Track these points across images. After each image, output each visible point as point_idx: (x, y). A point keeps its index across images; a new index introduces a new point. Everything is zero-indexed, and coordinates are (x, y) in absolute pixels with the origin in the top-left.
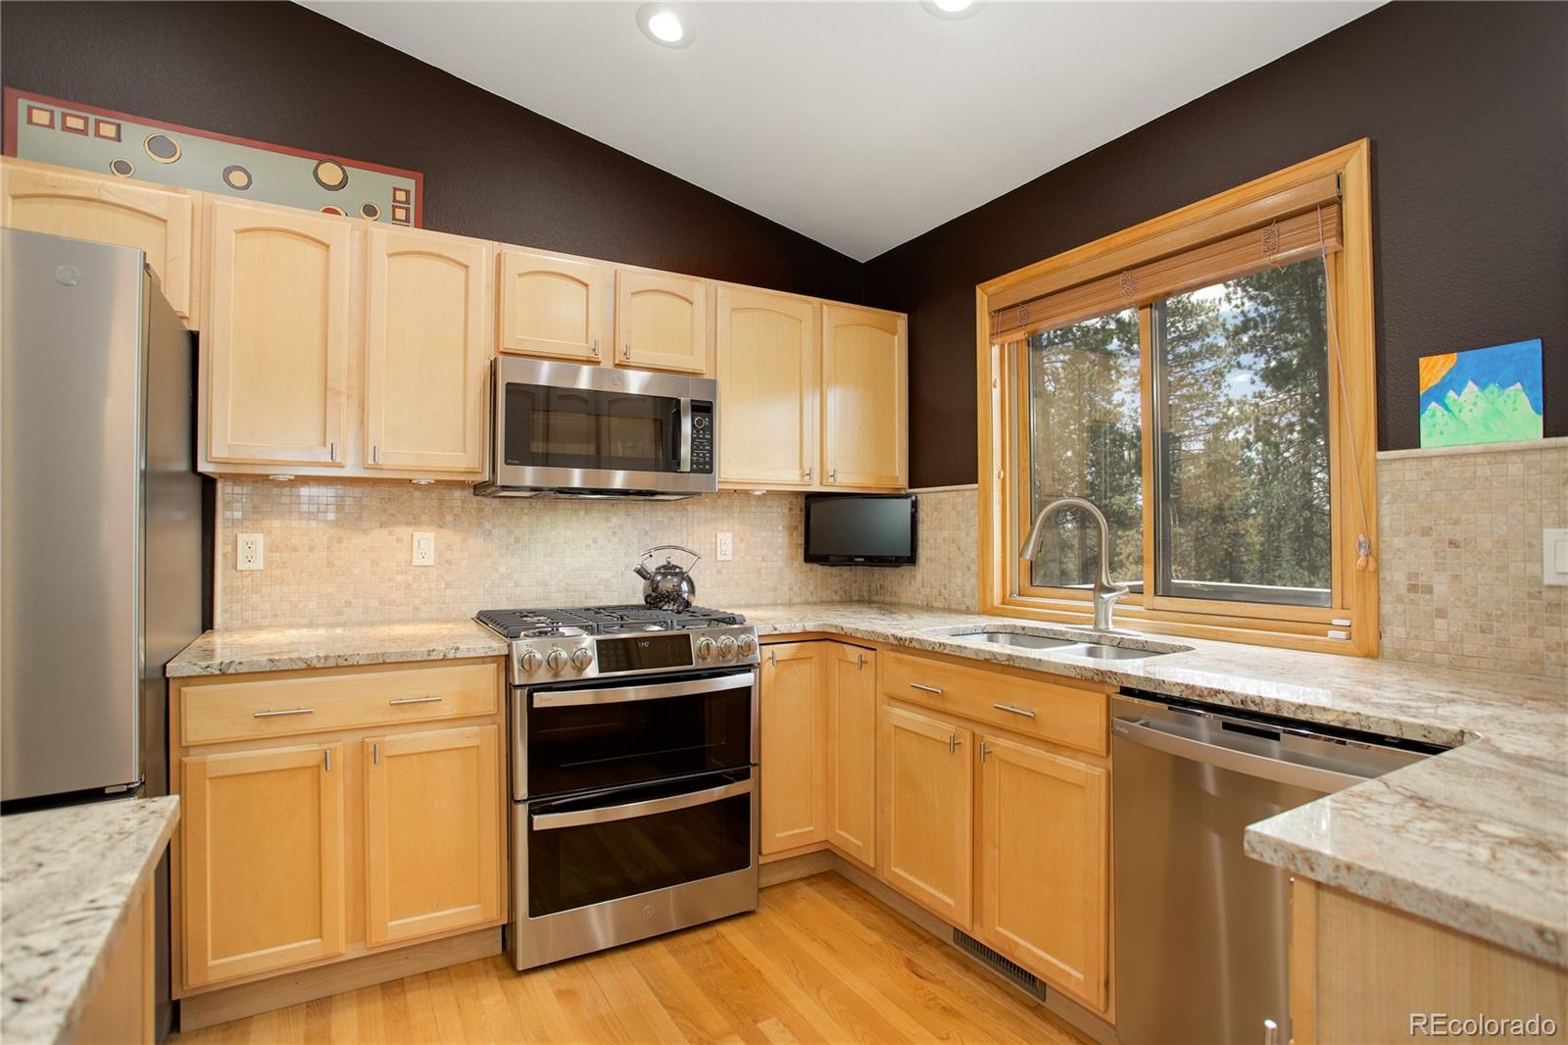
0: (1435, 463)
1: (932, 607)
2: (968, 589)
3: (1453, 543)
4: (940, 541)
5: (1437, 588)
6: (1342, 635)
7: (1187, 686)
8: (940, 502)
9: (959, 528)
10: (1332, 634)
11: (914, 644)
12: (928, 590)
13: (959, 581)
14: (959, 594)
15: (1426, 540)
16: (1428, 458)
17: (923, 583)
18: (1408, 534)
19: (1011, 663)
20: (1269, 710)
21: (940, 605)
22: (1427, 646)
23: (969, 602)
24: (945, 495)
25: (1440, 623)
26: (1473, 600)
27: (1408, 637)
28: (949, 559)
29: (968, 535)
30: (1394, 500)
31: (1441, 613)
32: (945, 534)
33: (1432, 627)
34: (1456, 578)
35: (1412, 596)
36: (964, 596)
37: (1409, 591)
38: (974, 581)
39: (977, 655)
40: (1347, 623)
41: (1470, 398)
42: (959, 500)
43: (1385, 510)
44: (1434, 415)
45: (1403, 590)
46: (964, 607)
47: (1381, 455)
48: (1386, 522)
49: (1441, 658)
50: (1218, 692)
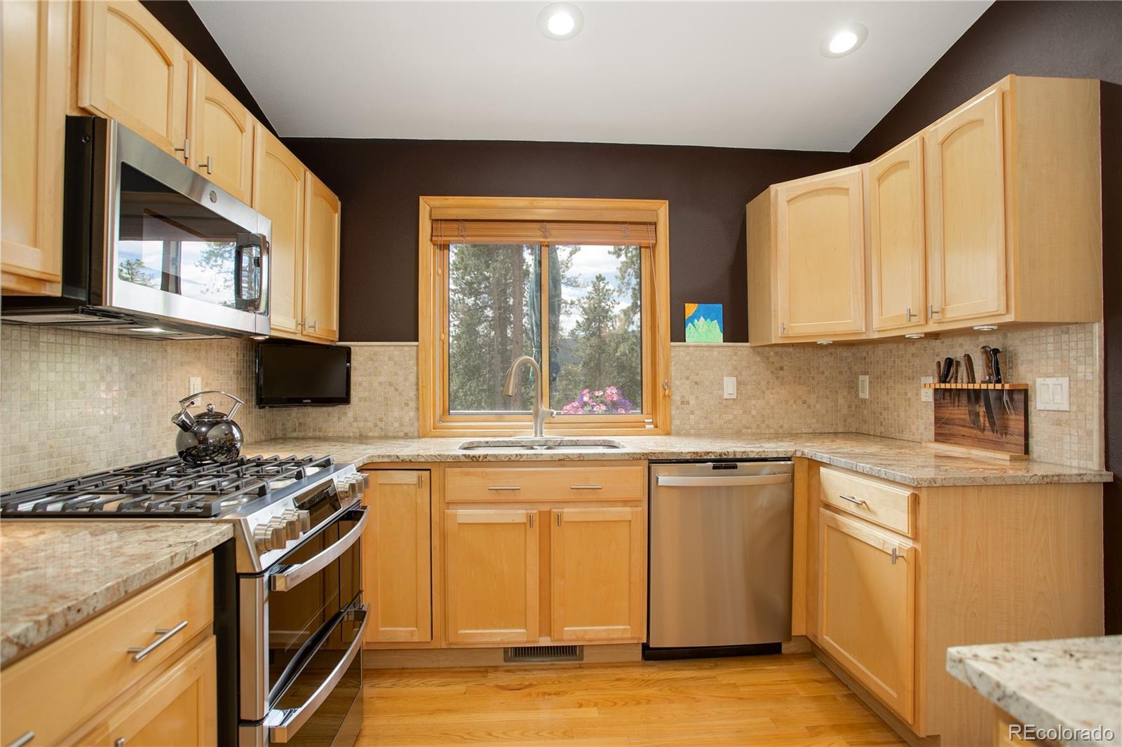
0: (691, 349)
1: (367, 436)
2: (406, 419)
3: (696, 383)
4: (376, 384)
5: (691, 402)
6: (652, 426)
7: (694, 453)
8: (375, 354)
9: (396, 374)
10: (647, 426)
11: (488, 458)
12: (361, 424)
13: (396, 414)
14: (396, 425)
15: (687, 382)
16: (688, 347)
17: (356, 418)
18: (681, 379)
19: (581, 459)
20: (731, 456)
21: (376, 434)
22: (687, 427)
23: (406, 430)
24: (382, 349)
25: (692, 416)
26: (703, 406)
27: (681, 424)
28: (386, 398)
29: (406, 379)
30: (675, 365)
31: (692, 413)
32: (381, 379)
33: (689, 419)
34: (697, 397)
35: (682, 406)
36: (402, 425)
37: (681, 404)
38: (412, 414)
39: (552, 457)
40: (651, 421)
41: (701, 323)
42: (396, 353)
43: (673, 368)
44: (690, 329)
45: (679, 404)
46: (402, 434)
47: (672, 344)
48: (673, 374)
49: (692, 431)
50: (709, 453)
